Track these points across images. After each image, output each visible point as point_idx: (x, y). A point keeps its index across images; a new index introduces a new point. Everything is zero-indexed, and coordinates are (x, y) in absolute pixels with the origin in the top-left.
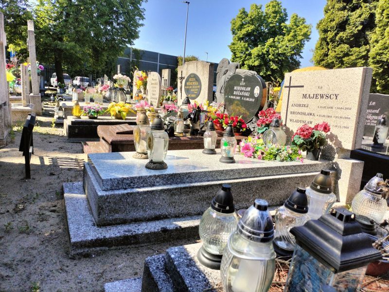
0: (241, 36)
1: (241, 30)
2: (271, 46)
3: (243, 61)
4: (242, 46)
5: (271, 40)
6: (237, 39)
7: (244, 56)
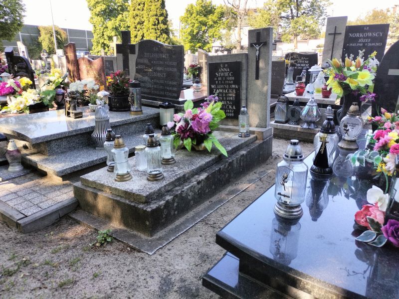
0: (97, 13)
1: (96, 8)
2: (121, 21)
3: (103, 32)
4: (100, 20)
5: (120, 15)
6: (94, 14)
7: (102, 28)
